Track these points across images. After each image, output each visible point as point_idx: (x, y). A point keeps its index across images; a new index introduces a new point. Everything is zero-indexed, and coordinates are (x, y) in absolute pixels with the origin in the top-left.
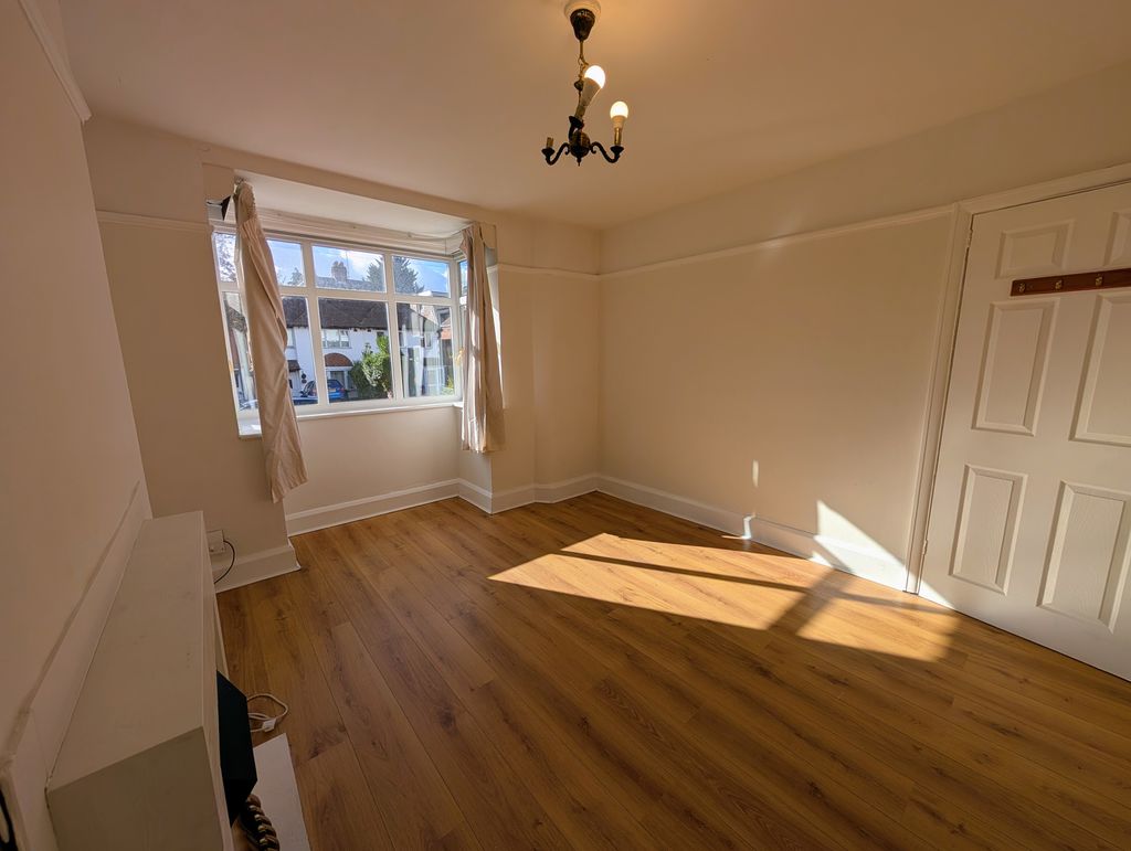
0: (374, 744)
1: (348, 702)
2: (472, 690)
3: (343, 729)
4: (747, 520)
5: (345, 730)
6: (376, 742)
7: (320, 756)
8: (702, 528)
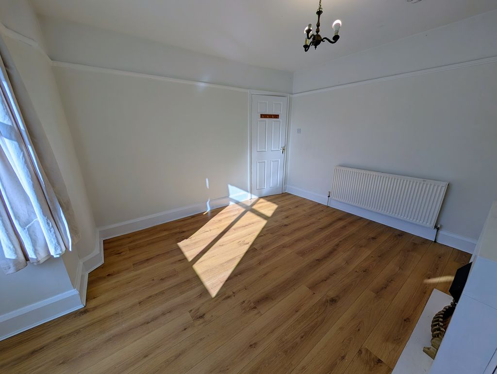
0: (359, 330)
1: (343, 358)
2: (314, 293)
3: (360, 352)
4: (208, 203)
5: (360, 350)
6: (357, 329)
7: (380, 358)
8: (193, 217)
